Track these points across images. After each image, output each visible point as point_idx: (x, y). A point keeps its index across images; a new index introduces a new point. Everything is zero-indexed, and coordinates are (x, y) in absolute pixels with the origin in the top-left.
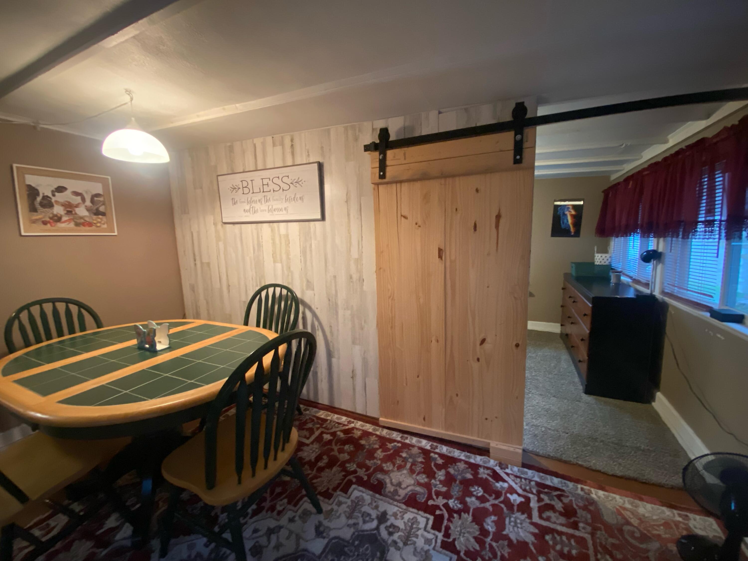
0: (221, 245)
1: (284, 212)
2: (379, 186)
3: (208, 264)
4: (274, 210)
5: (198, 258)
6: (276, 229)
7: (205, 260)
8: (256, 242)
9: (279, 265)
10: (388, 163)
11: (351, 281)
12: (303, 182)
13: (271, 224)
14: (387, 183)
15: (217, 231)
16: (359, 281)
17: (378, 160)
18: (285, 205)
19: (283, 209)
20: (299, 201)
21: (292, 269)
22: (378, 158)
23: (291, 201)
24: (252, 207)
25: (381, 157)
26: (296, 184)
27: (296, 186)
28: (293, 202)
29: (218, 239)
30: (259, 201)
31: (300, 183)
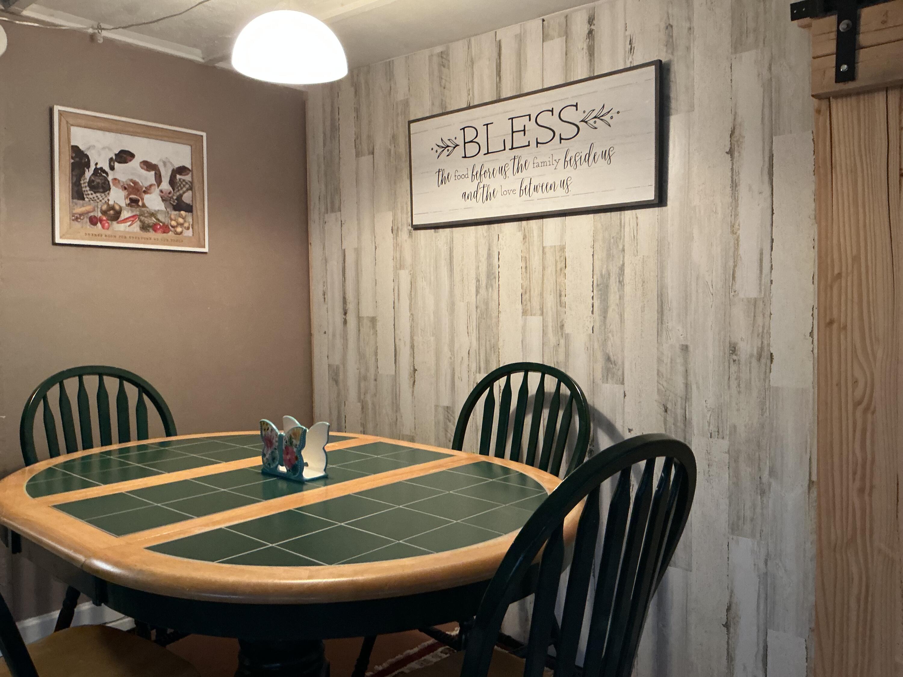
0: (404, 276)
1: (560, 191)
2: (833, 102)
3: (373, 320)
4: (536, 188)
5: (351, 307)
6: (536, 233)
7: (367, 311)
8: (483, 268)
9: (535, 322)
10: (863, 39)
11: (734, 361)
12: (615, 116)
13: (524, 223)
14: (859, 93)
15: (397, 246)
16: (759, 359)
17: (833, 35)
18: (562, 174)
19: (558, 183)
20: (601, 161)
21: (568, 329)
22: (835, 29)
23: (578, 163)
24: (482, 185)
25: (843, 26)
26: (595, 122)
27: (595, 125)
28: (585, 165)
29: (399, 265)
30: (501, 169)
31: (607, 118)
